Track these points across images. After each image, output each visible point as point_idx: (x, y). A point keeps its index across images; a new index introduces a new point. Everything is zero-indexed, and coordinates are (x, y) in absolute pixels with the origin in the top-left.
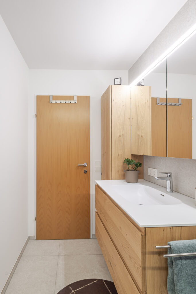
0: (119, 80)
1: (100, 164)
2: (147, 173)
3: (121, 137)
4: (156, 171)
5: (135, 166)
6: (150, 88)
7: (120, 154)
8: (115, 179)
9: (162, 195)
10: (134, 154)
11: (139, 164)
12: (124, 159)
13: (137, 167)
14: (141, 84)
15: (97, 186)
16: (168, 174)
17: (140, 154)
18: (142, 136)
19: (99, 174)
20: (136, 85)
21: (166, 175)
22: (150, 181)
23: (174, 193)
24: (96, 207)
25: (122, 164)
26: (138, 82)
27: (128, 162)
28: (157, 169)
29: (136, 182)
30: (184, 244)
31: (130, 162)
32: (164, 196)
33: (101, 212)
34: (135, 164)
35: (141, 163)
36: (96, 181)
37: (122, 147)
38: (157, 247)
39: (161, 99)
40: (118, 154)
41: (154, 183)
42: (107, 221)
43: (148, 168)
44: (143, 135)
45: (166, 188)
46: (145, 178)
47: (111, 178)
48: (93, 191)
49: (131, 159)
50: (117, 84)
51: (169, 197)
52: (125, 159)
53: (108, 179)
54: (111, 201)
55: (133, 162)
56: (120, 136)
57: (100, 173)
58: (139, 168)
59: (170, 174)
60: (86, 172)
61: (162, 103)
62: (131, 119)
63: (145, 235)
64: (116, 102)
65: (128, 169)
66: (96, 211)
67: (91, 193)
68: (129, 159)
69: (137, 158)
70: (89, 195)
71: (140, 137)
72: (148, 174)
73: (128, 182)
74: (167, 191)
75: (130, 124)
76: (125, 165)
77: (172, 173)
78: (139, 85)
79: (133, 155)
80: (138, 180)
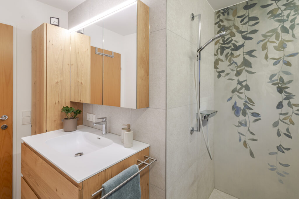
0: (56, 20)
1: (29, 114)
2: (86, 118)
3: (59, 83)
4: (94, 116)
5: (74, 114)
6: (90, 38)
7: (57, 102)
8: (51, 130)
9: (98, 138)
10: (74, 101)
11: (78, 111)
12: (62, 108)
13: (76, 114)
14: (81, 32)
15: (25, 145)
16: (103, 119)
17: (79, 102)
18: (81, 83)
19: (29, 128)
20: (76, 32)
21: (102, 120)
22: (89, 125)
23: (109, 135)
24: (23, 171)
25: (60, 113)
26: (78, 30)
27: (67, 111)
28: (94, 114)
29: (75, 129)
30: (113, 181)
31: (69, 110)
32: (100, 139)
33: (30, 176)
34: (74, 111)
35: (80, 110)
36: (22, 138)
37: (60, 94)
38: (93, 195)
39: (99, 49)
40: (55, 102)
41: (92, 127)
42: (38, 185)
43: (87, 114)
44: (83, 82)
45: (102, 130)
46: (84, 123)
47: (45, 130)
48: (17, 151)
49: (70, 107)
50: (54, 24)
51: (104, 139)
52: (64, 108)
53: (40, 131)
54: (45, 161)
55: (72, 110)
56: (57, 82)
57: (30, 125)
58: (78, 115)
59: (105, 119)
60: (5, 128)
61: (100, 53)
62: (70, 65)
63: (83, 188)
64: (53, 44)
65: (66, 117)
66: (23, 176)
67: (14, 153)
68: (68, 107)
69: (76, 105)
70: (11, 157)
71: (80, 84)
72: (87, 120)
73: (66, 131)
74: (103, 134)
75: (69, 70)
76: (63, 114)
77: (106, 118)
78: (79, 33)
79: (72, 103)
80: (78, 126)
